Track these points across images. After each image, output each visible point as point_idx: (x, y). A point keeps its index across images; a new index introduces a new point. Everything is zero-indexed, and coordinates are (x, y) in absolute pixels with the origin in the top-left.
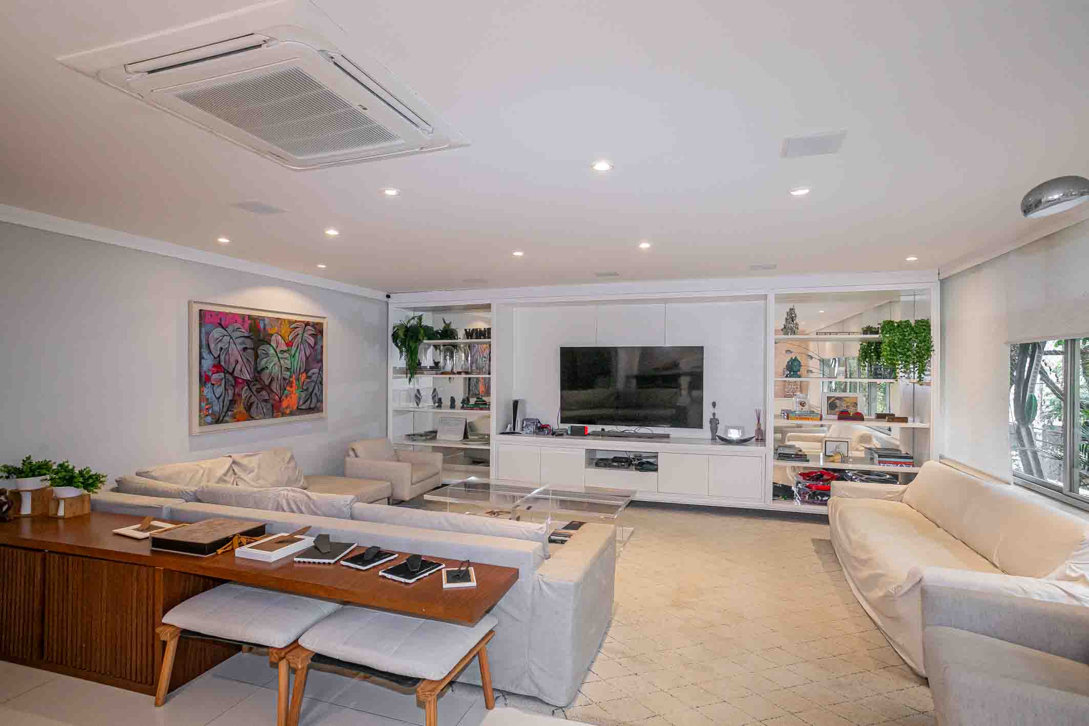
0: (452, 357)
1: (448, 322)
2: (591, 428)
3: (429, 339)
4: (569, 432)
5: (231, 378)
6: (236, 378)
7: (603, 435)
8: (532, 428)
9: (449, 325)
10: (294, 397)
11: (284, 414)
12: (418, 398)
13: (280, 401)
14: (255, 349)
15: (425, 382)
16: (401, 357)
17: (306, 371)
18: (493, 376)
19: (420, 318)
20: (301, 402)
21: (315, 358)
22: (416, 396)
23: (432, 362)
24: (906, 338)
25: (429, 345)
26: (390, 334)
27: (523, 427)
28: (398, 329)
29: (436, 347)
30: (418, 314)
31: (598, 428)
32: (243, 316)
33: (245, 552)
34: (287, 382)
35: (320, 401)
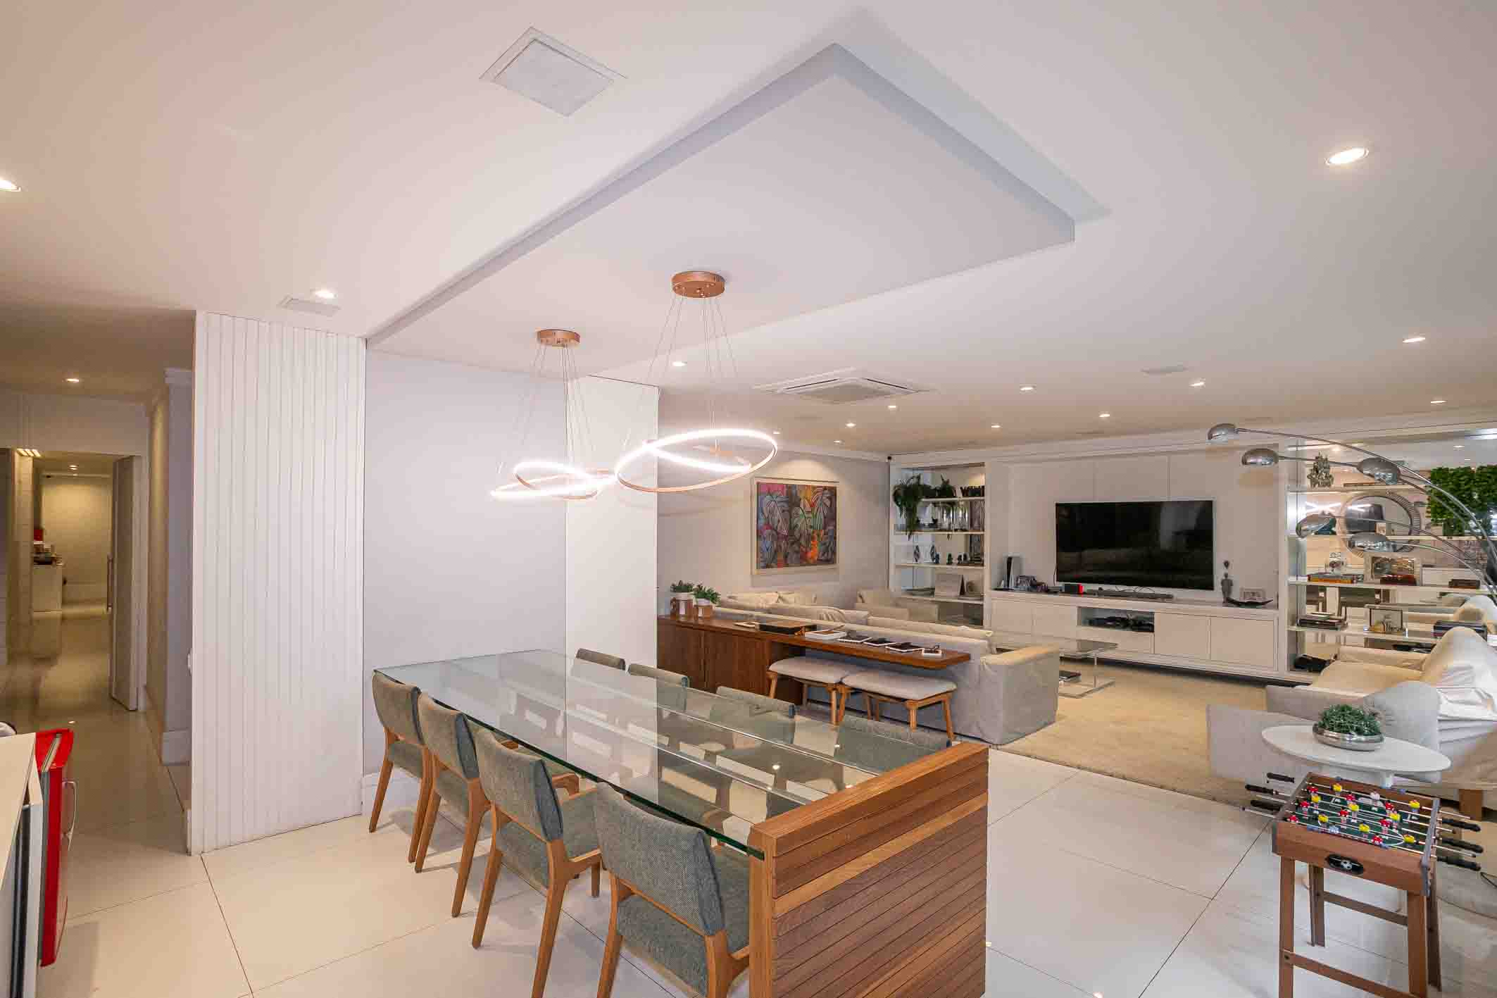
0: (948, 514)
1: (945, 480)
2: (1086, 587)
3: (927, 497)
4: (1064, 591)
5: (774, 533)
6: (778, 533)
7: (1100, 594)
8: (1026, 585)
9: (948, 482)
10: (815, 551)
11: (809, 564)
12: (917, 555)
13: (806, 553)
14: (790, 511)
15: (925, 539)
16: (901, 515)
17: (825, 528)
18: (987, 535)
19: (919, 478)
20: (820, 555)
21: (831, 517)
22: (915, 553)
23: (931, 520)
24: (1462, 488)
25: (928, 503)
26: (891, 493)
27: (1017, 584)
28: (899, 489)
29: (935, 504)
30: (917, 473)
31: (1096, 587)
32: (782, 485)
33: (809, 635)
34: (810, 538)
35: (834, 553)
